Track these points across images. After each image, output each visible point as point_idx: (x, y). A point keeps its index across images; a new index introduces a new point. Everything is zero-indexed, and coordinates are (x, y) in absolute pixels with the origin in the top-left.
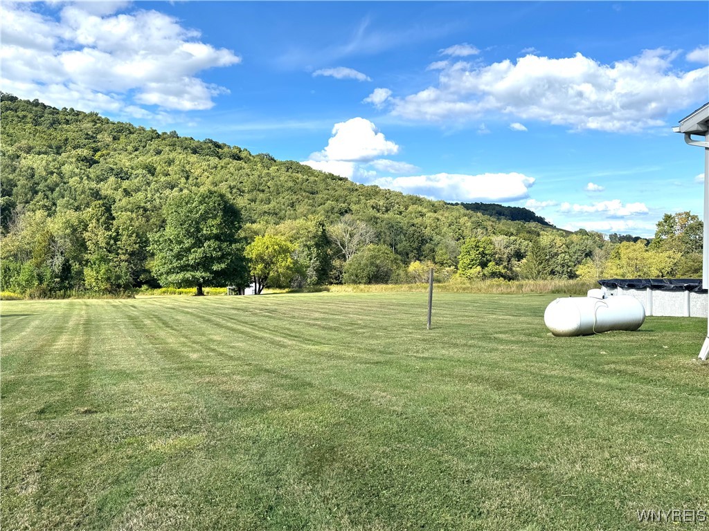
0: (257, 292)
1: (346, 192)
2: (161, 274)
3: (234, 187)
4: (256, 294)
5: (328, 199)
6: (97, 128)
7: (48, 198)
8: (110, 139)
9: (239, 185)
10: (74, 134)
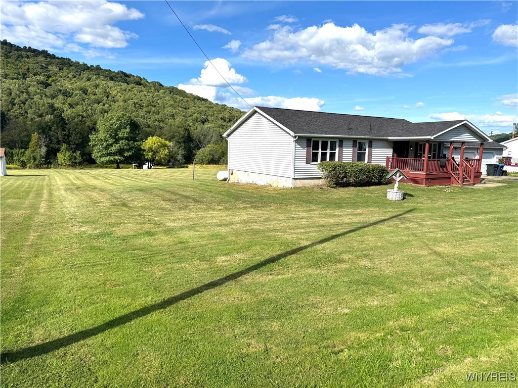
0: (150, 168)
1: (206, 109)
2: (97, 157)
3: (137, 103)
4: (149, 168)
5: (195, 113)
6: (48, 62)
7: (22, 108)
8: (57, 70)
9: (140, 102)
10: (33, 65)
